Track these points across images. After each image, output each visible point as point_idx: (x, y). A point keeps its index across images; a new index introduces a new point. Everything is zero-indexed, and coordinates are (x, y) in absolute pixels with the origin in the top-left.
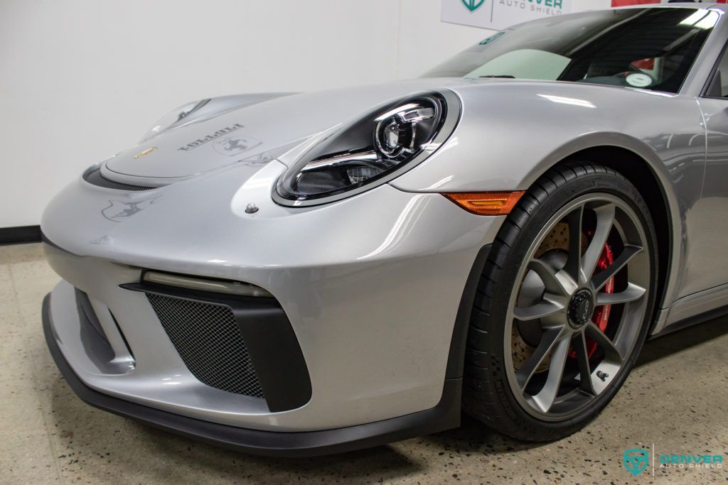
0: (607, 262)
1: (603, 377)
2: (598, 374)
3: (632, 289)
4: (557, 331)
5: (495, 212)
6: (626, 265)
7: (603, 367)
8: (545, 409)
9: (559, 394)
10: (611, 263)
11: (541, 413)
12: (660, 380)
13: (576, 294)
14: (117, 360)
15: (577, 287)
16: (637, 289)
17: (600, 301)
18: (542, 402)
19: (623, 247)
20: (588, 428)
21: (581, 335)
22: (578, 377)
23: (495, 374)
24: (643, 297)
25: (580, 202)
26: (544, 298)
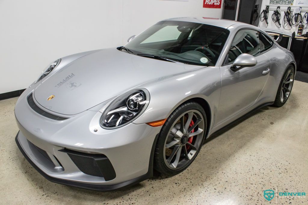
0: (192, 125)
1: (192, 154)
2: (190, 154)
3: (200, 130)
4: (178, 147)
5: (160, 125)
6: (198, 125)
7: (192, 152)
8: (175, 167)
9: (180, 161)
10: (193, 125)
11: (174, 168)
12: (210, 149)
13: (183, 137)
14: (56, 168)
15: (183, 135)
16: (201, 130)
17: (190, 136)
18: (174, 165)
19: (197, 119)
20: (188, 168)
21: (185, 146)
22: (184, 155)
23: (161, 162)
24: (202, 132)
25: (183, 115)
26: (174, 139)
